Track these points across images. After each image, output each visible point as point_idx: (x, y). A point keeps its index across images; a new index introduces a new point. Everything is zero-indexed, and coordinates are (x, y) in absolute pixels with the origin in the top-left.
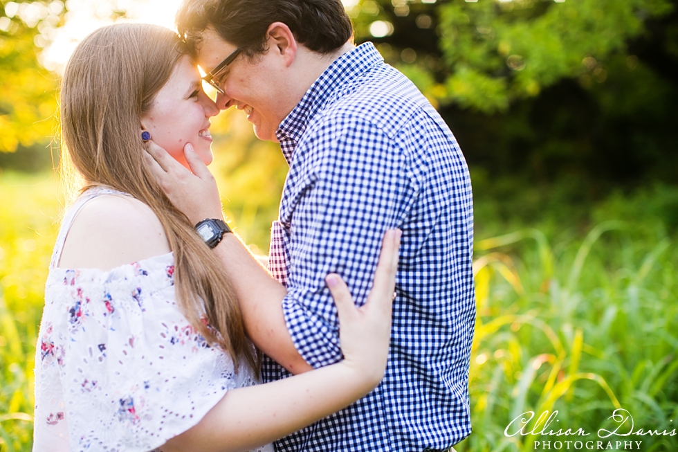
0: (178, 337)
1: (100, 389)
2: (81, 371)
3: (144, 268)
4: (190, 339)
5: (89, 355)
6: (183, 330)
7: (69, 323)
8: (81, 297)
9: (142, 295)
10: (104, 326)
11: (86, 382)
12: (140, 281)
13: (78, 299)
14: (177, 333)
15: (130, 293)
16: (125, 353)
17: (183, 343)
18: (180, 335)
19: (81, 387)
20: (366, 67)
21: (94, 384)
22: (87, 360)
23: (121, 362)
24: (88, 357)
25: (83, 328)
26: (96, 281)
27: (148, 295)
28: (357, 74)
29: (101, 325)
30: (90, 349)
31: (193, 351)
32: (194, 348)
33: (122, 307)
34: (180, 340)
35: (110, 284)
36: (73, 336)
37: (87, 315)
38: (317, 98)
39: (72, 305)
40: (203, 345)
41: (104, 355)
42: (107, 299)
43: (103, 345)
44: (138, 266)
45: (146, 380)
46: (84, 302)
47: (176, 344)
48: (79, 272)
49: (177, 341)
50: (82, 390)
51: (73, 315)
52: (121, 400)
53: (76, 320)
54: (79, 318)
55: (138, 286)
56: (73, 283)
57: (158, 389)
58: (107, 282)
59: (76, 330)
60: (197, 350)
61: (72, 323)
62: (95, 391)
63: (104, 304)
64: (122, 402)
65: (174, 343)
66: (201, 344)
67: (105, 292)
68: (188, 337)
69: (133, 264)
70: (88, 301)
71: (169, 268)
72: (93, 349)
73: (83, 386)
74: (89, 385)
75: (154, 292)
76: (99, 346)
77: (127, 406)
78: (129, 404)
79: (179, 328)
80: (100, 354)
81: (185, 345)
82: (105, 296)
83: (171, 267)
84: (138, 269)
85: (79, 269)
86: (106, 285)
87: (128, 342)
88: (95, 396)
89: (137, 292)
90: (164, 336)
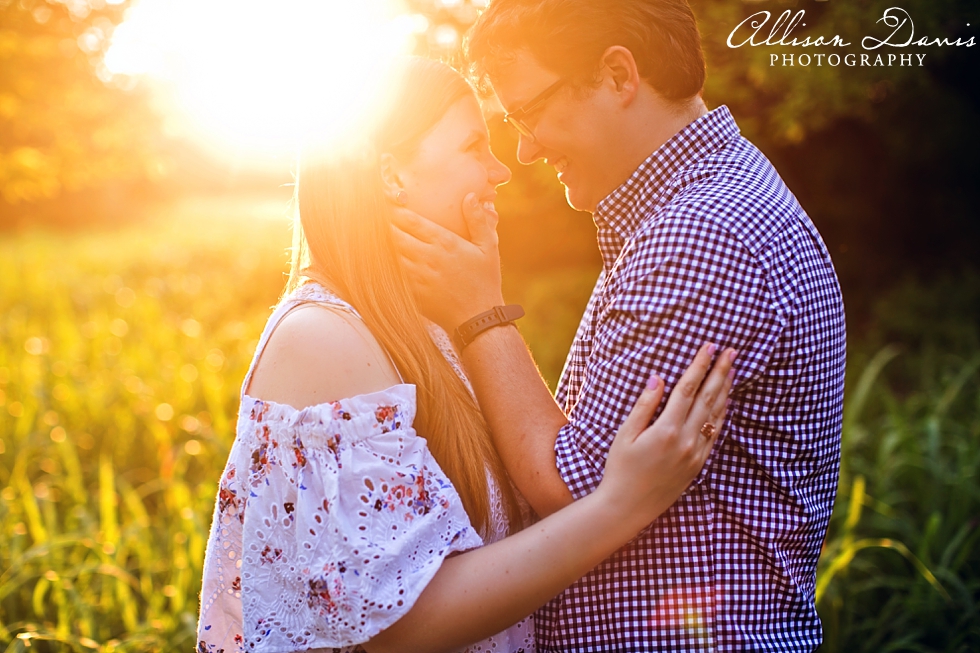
0: (386, 500)
1: (285, 561)
2: (261, 536)
3: (345, 408)
4: (402, 503)
5: (272, 516)
6: (394, 491)
7: (251, 472)
8: (267, 439)
9: (340, 446)
10: (292, 481)
11: (268, 550)
12: (339, 426)
13: (264, 441)
14: (386, 494)
15: (325, 442)
16: (318, 519)
17: (393, 508)
18: (390, 498)
19: (260, 556)
20: (721, 141)
21: (277, 554)
22: (270, 522)
23: (312, 532)
24: (271, 518)
25: (267, 480)
26: (285, 421)
27: (349, 445)
28: (709, 151)
29: (288, 479)
30: (275, 507)
31: (406, 519)
32: (408, 515)
33: (316, 459)
34: (389, 505)
35: (301, 427)
36: (253, 489)
37: (274, 463)
38: (652, 178)
39: (255, 446)
40: (420, 513)
41: (291, 517)
42: (297, 446)
43: (291, 504)
44: (338, 406)
45: (341, 560)
46: (270, 445)
47: (383, 509)
48: (268, 405)
49: (386, 506)
50: (262, 560)
51: (256, 461)
52: (311, 582)
53: (260, 468)
54: (264, 466)
55: (337, 432)
56: (260, 419)
57: (356, 572)
58: (297, 423)
59: (259, 481)
60: (412, 518)
61: (254, 472)
62: (279, 563)
63: (293, 453)
64: (312, 584)
65: (380, 509)
66: (417, 511)
67: (294, 437)
68: (399, 501)
69: (331, 403)
70: (275, 445)
71: (380, 410)
72: (278, 509)
73: (264, 555)
74: (270, 555)
75: (358, 442)
76: (286, 505)
77: (318, 590)
78: (321, 588)
79: (389, 488)
80: (287, 516)
81: (395, 511)
82: (295, 443)
83: (384, 409)
84: (338, 411)
85: (268, 402)
86: (296, 428)
87: (322, 505)
88: (278, 569)
89: (335, 441)
90: (366, 501)
